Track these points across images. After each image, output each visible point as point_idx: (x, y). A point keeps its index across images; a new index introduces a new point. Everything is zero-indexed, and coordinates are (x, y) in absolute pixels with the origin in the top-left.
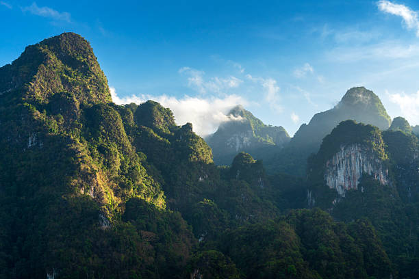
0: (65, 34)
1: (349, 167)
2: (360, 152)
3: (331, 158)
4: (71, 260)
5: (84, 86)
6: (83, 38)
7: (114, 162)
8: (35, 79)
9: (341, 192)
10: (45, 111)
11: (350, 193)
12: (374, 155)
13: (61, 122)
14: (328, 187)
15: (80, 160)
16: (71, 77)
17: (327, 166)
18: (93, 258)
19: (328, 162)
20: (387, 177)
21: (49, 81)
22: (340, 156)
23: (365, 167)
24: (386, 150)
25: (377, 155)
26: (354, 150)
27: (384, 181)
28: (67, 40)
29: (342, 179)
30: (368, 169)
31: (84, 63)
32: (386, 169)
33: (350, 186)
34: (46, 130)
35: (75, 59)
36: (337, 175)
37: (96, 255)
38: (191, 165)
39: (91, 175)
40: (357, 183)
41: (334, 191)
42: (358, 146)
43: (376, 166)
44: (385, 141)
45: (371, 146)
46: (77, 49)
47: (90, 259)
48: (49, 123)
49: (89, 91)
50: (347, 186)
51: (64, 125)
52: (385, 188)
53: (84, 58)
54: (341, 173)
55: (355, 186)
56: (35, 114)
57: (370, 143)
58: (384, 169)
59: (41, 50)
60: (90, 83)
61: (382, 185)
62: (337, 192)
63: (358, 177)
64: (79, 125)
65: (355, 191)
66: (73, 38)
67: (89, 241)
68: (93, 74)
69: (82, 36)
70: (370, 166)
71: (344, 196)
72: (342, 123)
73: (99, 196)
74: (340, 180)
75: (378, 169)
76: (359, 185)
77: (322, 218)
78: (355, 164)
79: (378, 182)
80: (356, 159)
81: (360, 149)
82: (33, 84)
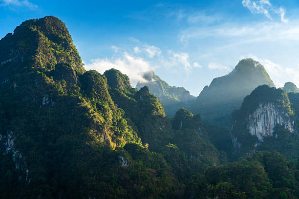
0: (48, 17)
1: (266, 120)
2: (274, 108)
3: (252, 113)
4: (104, 191)
5: (67, 57)
6: (60, 21)
7: (108, 116)
8: (38, 52)
9: (260, 138)
10: (52, 77)
11: (267, 139)
12: (284, 111)
13: (65, 86)
14: (250, 134)
15: (92, 115)
16: (57, 50)
17: (250, 119)
18: (120, 189)
19: (250, 116)
20: (294, 127)
21: (46, 54)
22: (259, 112)
23: (278, 120)
24: (292, 106)
25: (286, 111)
26: (270, 107)
27: (291, 130)
28: (50, 21)
29: (261, 128)
30: (280, 121)
31: (64, 40)
32: (292, 121)
33: (266, 134)
34: (56, 92)
35: (57, 36)
36: (257, 125)
37: (121, 187)
38: (154, 118)
39: (101, 126)
40: (272, 131)
41: (255, 137)
42: (273, 104)
43: (286, 119)
44: (290, 100)
45: (282, 104)
46: (58, 29)
47: (118, 189)
48: (58, 87)
49: (71, 61)
50: (264, 134)
51: (67, 88)
52: (293, 135)
53: (63, 35)
54: (260, 124)
55: (270, 134)
56: (46, 80)
57: (281, 102)
58: (291, 122)
59: (32, 29)
60: (70, 55)
61: (290, 133)
62: (257, 138)
63: (273, 127)
64: (78, 88)
65: (271, 137)
66: (54, 21)
67: (115, 176)
68: (71, 48)
69: (59, 19)
70: (281, 119)
71: (262, 141)
72: (259, 87)
73: (107, 142)
74: (259, 129)
75: (287, 121)
76: (274, 133)
77: (279, 158)
78: (270, 117)
79: (288, 131)
80: (271, 113)
81: (274, 106)
82: (38, 56)
